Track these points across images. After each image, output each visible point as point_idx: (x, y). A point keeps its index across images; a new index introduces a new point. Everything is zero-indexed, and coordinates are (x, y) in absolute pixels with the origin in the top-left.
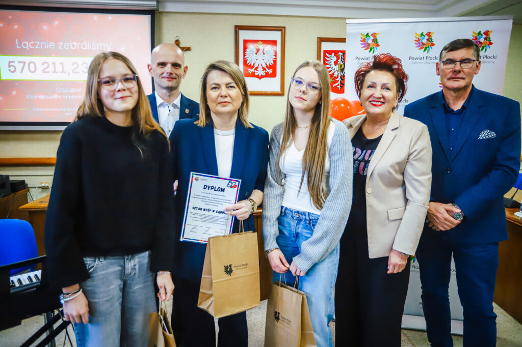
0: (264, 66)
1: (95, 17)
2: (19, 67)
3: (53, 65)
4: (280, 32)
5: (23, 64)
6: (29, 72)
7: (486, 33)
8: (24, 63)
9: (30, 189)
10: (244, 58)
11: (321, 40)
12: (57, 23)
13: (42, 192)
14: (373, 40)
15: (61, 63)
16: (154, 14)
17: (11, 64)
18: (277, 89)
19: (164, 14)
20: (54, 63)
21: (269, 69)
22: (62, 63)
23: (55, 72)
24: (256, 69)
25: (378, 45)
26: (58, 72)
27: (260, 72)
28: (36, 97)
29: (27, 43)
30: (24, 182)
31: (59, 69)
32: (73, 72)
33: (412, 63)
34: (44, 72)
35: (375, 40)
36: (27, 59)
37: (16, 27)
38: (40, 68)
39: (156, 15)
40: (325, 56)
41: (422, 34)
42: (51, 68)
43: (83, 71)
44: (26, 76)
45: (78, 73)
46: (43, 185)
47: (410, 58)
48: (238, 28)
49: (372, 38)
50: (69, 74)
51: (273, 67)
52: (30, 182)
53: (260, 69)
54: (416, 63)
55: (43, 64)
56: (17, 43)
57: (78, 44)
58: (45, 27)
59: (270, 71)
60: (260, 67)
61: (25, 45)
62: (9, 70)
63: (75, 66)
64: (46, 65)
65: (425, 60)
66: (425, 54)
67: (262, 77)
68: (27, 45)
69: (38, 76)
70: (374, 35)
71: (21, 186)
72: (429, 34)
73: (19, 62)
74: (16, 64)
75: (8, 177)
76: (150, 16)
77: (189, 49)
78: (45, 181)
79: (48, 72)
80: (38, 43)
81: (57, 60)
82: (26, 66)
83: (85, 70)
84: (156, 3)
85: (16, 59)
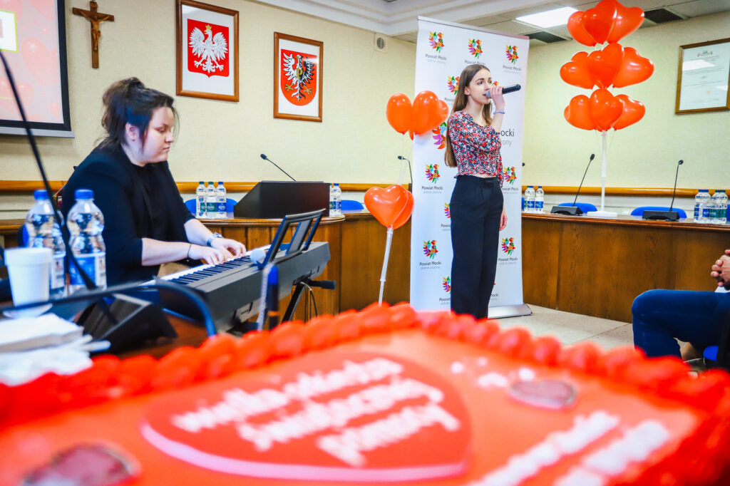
0: (214, 59)
4: (232, 17)
10: (189, 45)
11: (279, 36)
18: (231, 93)
21: (220, 64)
24: (204, 62)
25: (443, 45)
27: (209, 67)
35: (441, 40)
40: (283, 57)
41: (474, 41)
48: (180, 1)
53: (209, 63)
60: (209, 60)
67: (212, 74)
70: (440, 35)
72: (478, 42)
77: (111, 19)
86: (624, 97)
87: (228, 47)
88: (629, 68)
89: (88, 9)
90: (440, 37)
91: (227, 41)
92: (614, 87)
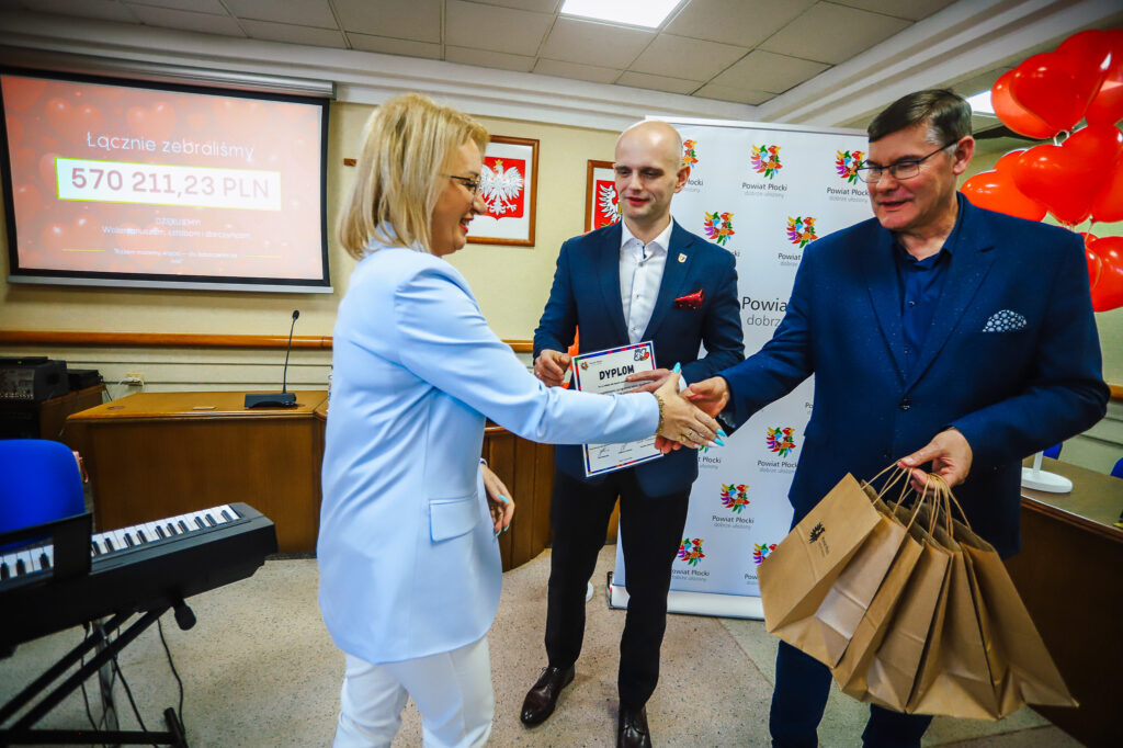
0: (505, 198)
1: (228, 102)
2: (92, 178)
3: (152, 179)
4: (530, 148)
5: (97, 175)
6: (109, 189)
7: (857, 155)
8: (101, 172)
9: (108, 386)
12: (160, 108)
13: (130, 390)
15: (165, 176)
16: (328, 104)
17: (78, 173)
18: (524, 236)
19: (345, 107)
20: (153, 176)
21: (511, 204)
22: (168, 177)
23: (155, 190)
24: (492, 202)
25: (694, 161)
26: (159, 191)
27: (498, 208)
28: (119, 231)
29: (107, 140)
30: (96, 372)
31: (162, 184)
32: (187, 191)
33: (747, 193)
34: (135, 188)
35: (689, 152)
36: (106, 166)
37: (88, 111)
38: (129, 182)
39: (331, 106)
40: (598, 189)
41: (763, 149)
42: (148, 184)
43: (204, 191)
44: (103, 194)
45: (195, 193)
46: (130, 379)
47: (744, 185)
49: (686, 149)
50: (179, 194)
51: (519, 201)
52: (107, 373)
53: (498, 203)
54: (753, 194)
55: (135, 175)
56: (89, 139)
57: (197, 145)
58: (139, 115)
59: (513, 207)
60: (498, 200)
61: (103, 142)
62: (74, 183)
63: (191, 181)
64: (139, 178)
65: (766, 190)
66: (767, 181)
67: (501, 215)
68: (108, 143)
69: (126, 196)
70: (689, 144)
72: (773, 149)
73: (92, 171)
74: (86, 174)
75: (63, 364)
76: (321, 107)
78: (135, 373)
79: (143, 190)
80: (127, 140)
81: (160, 170)
82: (105, 177)
83: (209, 190)
84: (330, 86)
85: (86, 164)
87: (523, 183)
91: (523, 177)
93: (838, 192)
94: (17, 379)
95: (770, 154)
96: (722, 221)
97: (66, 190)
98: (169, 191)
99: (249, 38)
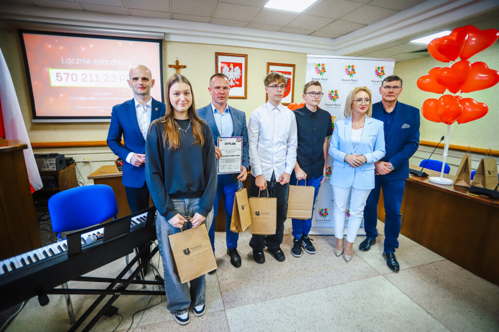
0: (234, 79)
1: (120, 42)
2: (64, 77)
3: (90, 77)
4: (244, 58)
5: (67, 75)
6: (72, 81)
7: (382, 68)
8: (68, 74)
9: (77, 164)
11: (269, 64)
12: (92, 46)
13: (84, 165)
14: (322, 68)
16: (161, 41)
17: (59, 75)
18: (243, 95)
19: (168, 43)
20: (91, 75)
21: (237, 81)
22: (96, 75)
23: (91, 81)
24: (229, 81)
25: (325, 71)
26: (93, 81)
28: (77, 99)
30: (72, 158)
31: (94, 78)
32: (105, 81)
33: (343, 83)
34: (83, 80)
35: (323, 68)
36: (70, 71)
37: (61, 48)
38: (80, 78)
39: (163, 43)
41: (349, 66)
42: (88, 78)
43: (112, 80)
44: (70, 84)
45: (108, 82)
46: (85, 160)
47: (342, 80)
48: (218, 54)
49: (322, 67)
50: (102, 82)
51: (240, 80)
52: (76, 158)
53: (232, 81)
54: (346, 83)
55: (83, 75)
56: (62, 59)
57: (108, 61)
58: (83, 49)
59: (238, 83)
60: (232, 80)
61: (68, 61)
62: (57, 79)
63: (106, 77)
64: (84, 76)
65: (350, 82)
66: (351, 78)
67: (233, 86)
68: (70, 61)
69: (79, 84)
70: (323, 65)
71: (70, 162)
73: (64, 74)
74: (62, 75)
75: (63, 155)
76: (159, 43)
77: (185, 67)
78: (87, 158)
79: (87, 81)
80: (78, 60)
81: (93, 72)
82: (70, 76)
83: (114, 80)
84: (163, 35)
85: (62, 71)
86: (469, 100)
87: (241, 73)
88: (477, 78)
89: (175, 64)
90: (323, 66)
91: (241, 70)
92: (461, 92)
93: (375, 82)
94: (48, 163)
95: (352, 68)
96: (335, 93)
97: (54, 82)
98: (97, 81)
99: (130, 15)
